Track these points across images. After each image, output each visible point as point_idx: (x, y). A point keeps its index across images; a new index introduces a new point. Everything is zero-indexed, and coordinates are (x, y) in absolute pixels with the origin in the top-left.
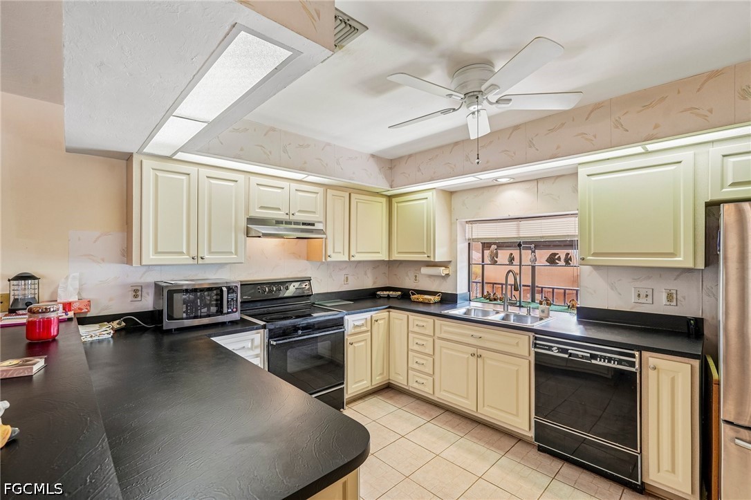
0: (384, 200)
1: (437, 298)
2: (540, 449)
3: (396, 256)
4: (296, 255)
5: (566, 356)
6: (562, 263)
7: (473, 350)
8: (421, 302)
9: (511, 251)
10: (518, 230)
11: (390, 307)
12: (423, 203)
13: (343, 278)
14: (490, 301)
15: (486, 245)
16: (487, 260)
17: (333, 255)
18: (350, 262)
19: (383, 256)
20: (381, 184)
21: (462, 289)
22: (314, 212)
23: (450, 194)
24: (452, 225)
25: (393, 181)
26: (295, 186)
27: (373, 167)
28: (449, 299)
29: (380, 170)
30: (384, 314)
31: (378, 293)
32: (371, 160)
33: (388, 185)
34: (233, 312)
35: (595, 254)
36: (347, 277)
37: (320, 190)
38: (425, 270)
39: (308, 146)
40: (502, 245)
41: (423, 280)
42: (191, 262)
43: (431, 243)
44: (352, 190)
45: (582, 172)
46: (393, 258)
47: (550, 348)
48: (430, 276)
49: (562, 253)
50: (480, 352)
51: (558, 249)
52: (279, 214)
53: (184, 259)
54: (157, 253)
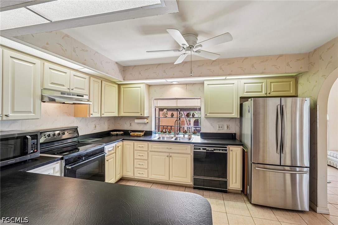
0: (116, 86)
1: (142, 134)
2: (194, 188)
3: (122, 114)
4: (68, 114)
5: (205, 151)
6: (191, 116)
7: (167, 154)
8: (136, 136)
9: (173, 112)
10: (177, 103)
11: (123, 140)
12: (138, 89)
13: (93, 126)
14: (164, 133)
15: (161, 109)
16: (161, 116)
17: (94, 114)
18: (101, 117)
19: (116, 114)
20: (118, 78)
21: (153, 129)
22: (84, 89)
23: (149, 86)
24: (150, 100)
25: (125, 77)
26: (73, 73)
27: (116, 68)
28: (148, 133)
29: (119, 71)
30: (121, 143)
31: (111, 133)
32: (116, 66)
33: (123, 79)
34: (34, 152)
35: (210, 113)
36: (96, 126)
37: (87, 77)
38: (136, 121)
39: (87, 51)
40: (169, 109)
41: (135, 126)
43: (142, 108)
44: (103, 79)
45: (206, 83)
47: (200, 149)
48: (138, 123)
50: (170, 154)
52: (64, 89)
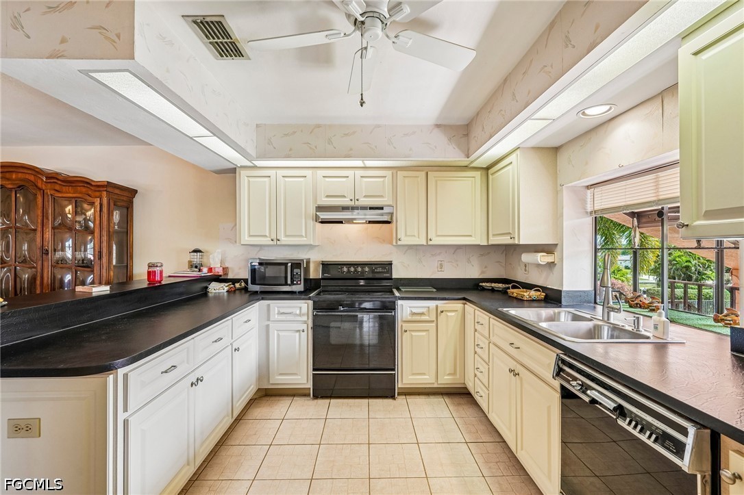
0: (477, 174)
1: (540, 295)
3: (492, 240)
4: (381, 240)
5: (587, 400)
7: (513, 365)
10: (657, 187)
11: (464, 299)
12: (509, 170)
13: (436, 264)
17: (405, 239)
19: (476, 241)
20: (454, 155)
21: (574, 285)
22: (382, 196)
23: (554, 150)
24: (557, 193)
25: (469, 150)
26: (359, 173)
27: (440, 139)
28: (553, 297)
29: (450, 139)
30: (458, 305)
31: (481, 284)
32: (436, 131)
33: (463, 155)
34: (297, 284)
36: (441, 265)
37: (388, 173)
38: (525, 257)
39: (354, 132)
42: (272, 243)
43: (515, 220)
44: (428, 170)
45: (684, 51)
46: (490, 243)
52: (344, 201)
53: (266, 241)
54: (250, 236)
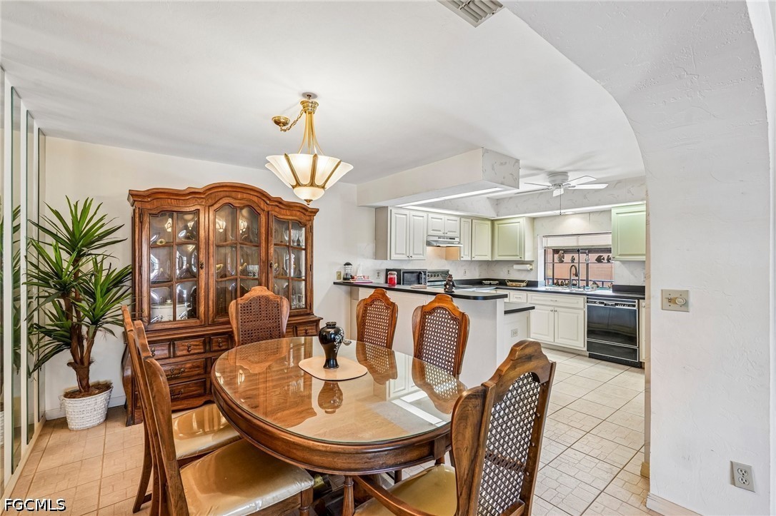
0: (489, 223)
1: (525, 284)
2: (591, 356)
3: (497, 258)
4: (440, 257)
5: (603, 305)
6: (606, 261)
7: (552, 308)
8: (516, 286)
9: (572, 255)
10: (578, 241)
11: (497, 288)
12: (517, 225)
13: (463, 271)
14: (559, 285)
15: (556, 251)
16: (556, 260)
17: (464, 257)
18: (472, 261)
19: (489, 258)
20: (490, 214)
21: (540, 279)
22: (455, 232)
23: (534, 219)
24: (534, 238)
25: (498, 212)
26: (447, 217)
27: (488, 205)
28: (532, 284)
29: (491, 205)
31: (483, 281)
33: (496, 215)
35: (620, 255)
36: (465, 271)
37: (458, 219)
38: (516, 267)
40: (566, 251)
41: (514, 273)
42: (407, 258)
43: (522, 248)
44: (473, 218)
45: (614, 211)
46: (495, 259)
47: (595, 303)
48: (519, 270)
49: (605, 256)
50: (556, 309)
51: (602, 253)
52: (440, 234)
53: (404, 257)
54: (396, 254)
